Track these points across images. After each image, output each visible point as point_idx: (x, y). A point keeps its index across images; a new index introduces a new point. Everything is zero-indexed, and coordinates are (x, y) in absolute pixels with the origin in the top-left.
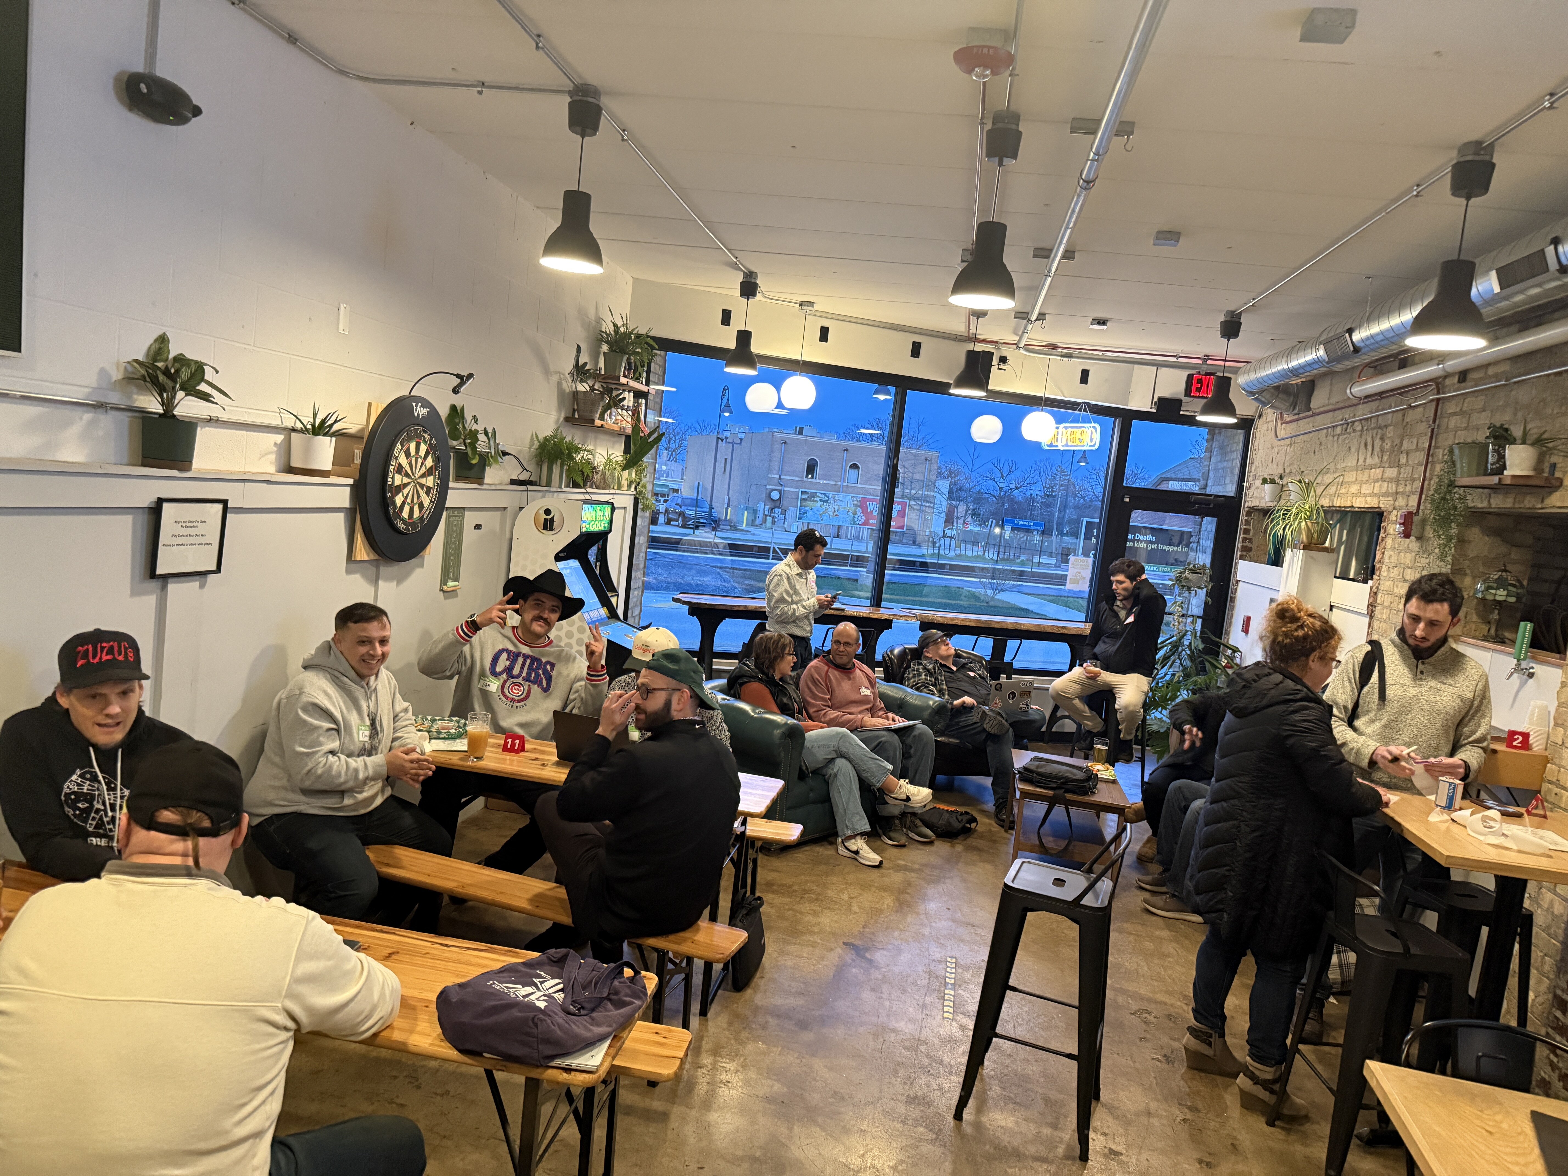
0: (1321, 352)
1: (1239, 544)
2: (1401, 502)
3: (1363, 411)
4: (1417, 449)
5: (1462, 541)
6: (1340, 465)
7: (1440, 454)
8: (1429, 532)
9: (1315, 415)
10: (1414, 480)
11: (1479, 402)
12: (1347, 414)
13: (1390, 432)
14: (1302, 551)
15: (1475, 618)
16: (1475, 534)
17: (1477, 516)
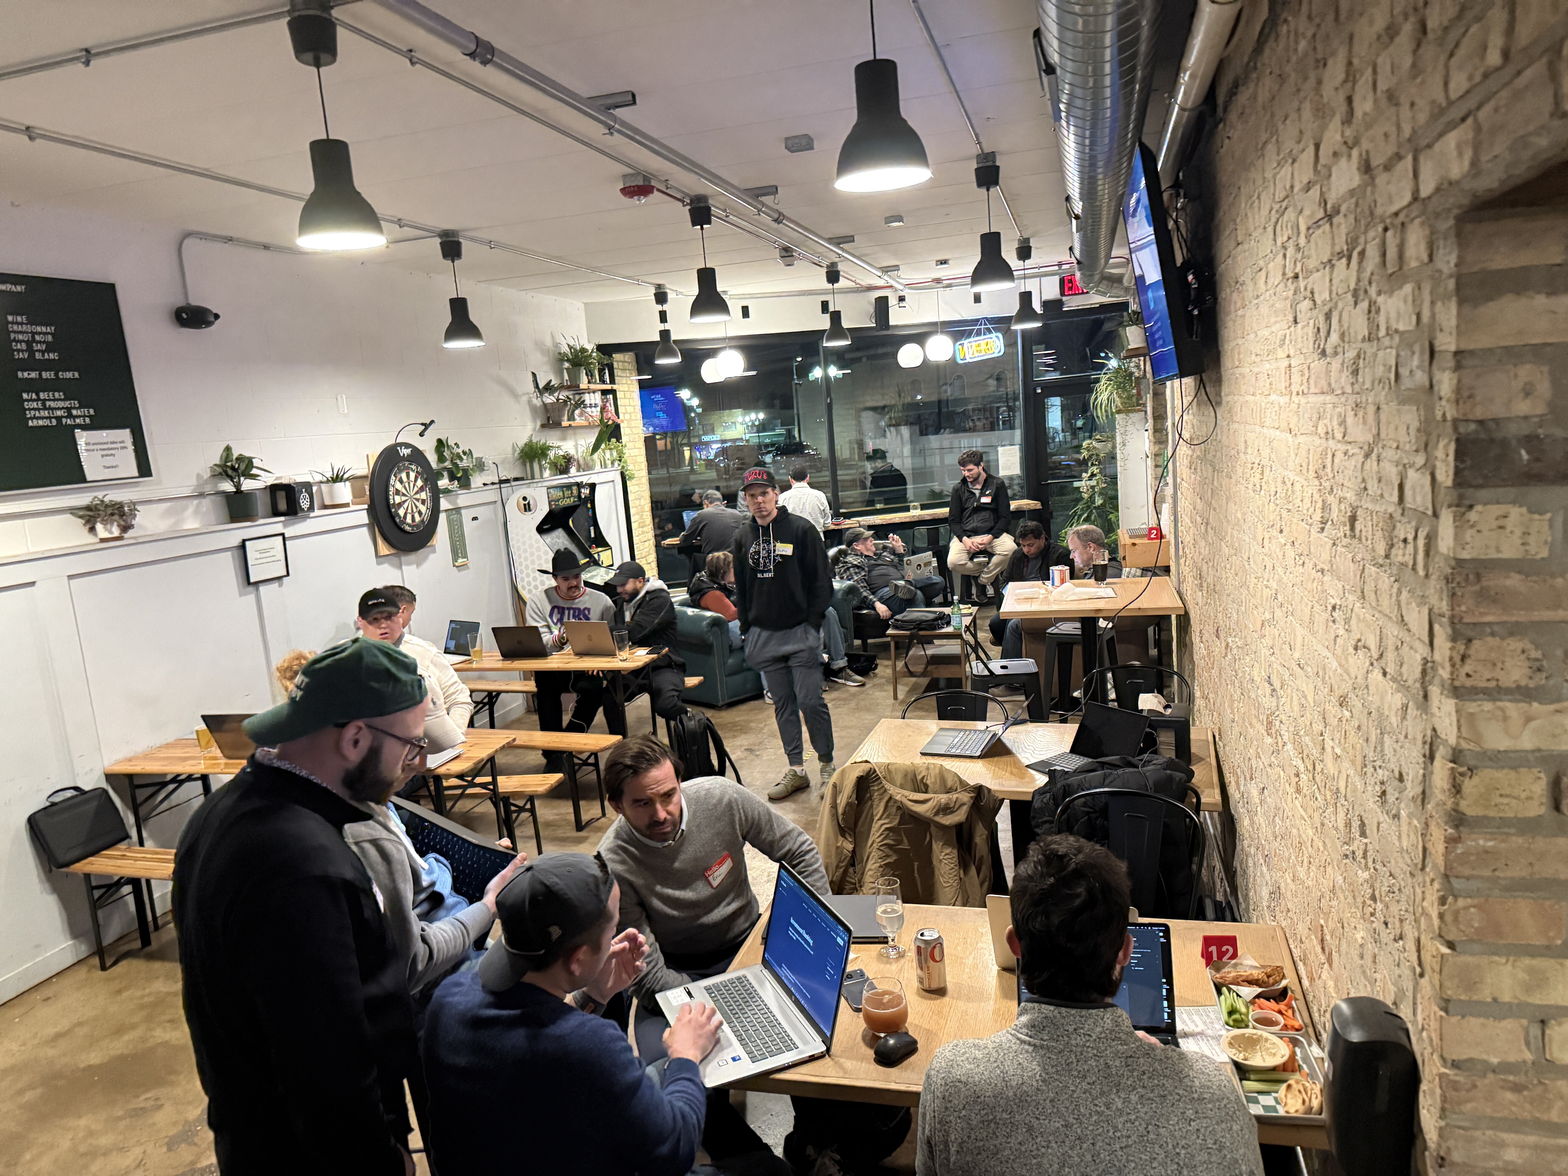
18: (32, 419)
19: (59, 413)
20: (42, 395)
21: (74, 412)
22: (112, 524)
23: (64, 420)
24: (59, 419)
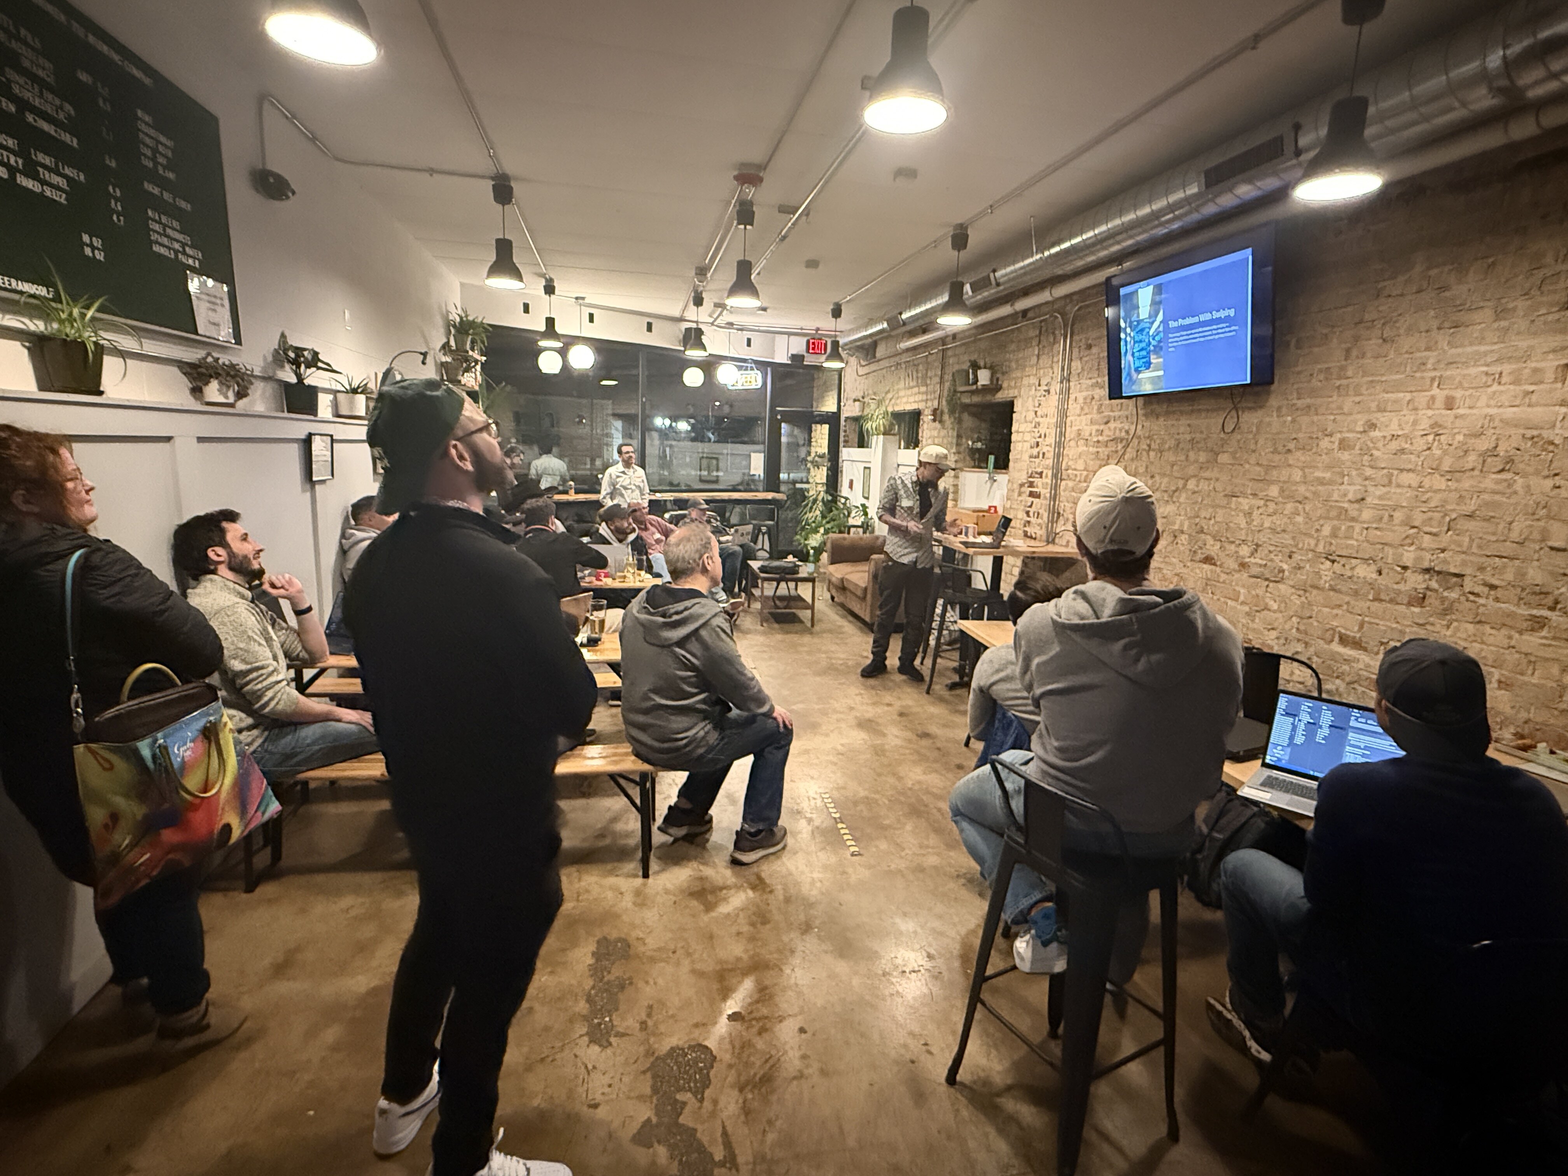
0: (885, 325)
1: (842, 439)
2: (929, 404)
3: (905, 358)
4: (936, 375)
5: (960, 421)
6: (896, 387)
7: (948, 377)
8: (946, 417)
9: (879, 361)
10: (935, 392)
11: (963, 349)
12: (897, 359)
13: (921, 367)
14: (881, 437)
15: (968, 458)
16: (965, 416)
17: (966, 407)
18: (157, 242)
19: (177, 246)
20: (164, 219)
21: (187, 249)
22: (228, 387)
23: (180, 256)
24: (176, 252)
